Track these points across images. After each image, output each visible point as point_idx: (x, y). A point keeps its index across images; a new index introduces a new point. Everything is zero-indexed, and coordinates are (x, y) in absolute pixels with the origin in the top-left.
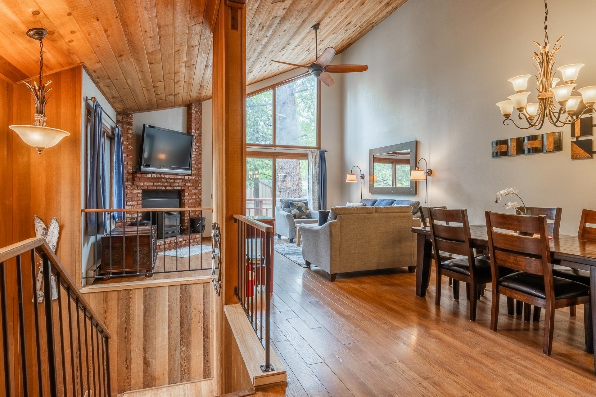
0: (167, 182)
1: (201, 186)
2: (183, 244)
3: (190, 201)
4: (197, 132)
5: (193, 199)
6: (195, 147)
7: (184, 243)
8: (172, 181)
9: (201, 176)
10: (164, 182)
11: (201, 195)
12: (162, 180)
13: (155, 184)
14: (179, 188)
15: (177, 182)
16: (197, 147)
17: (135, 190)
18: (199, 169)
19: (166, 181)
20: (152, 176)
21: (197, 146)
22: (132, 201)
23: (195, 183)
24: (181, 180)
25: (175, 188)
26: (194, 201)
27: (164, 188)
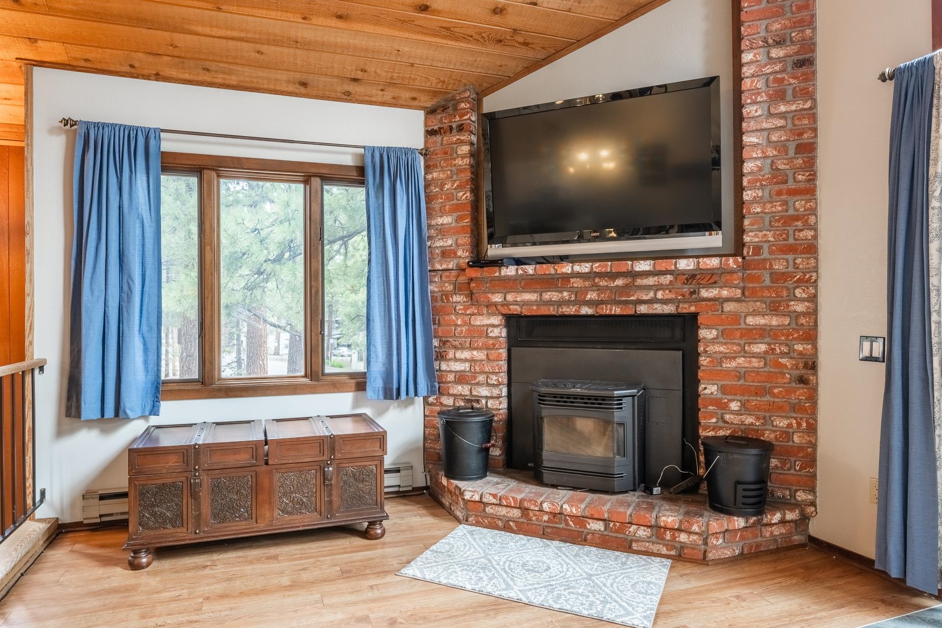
0: (599, 289)
1: (813, 299)
2: (594, 533)
3: (733, 364)
4: (776, 53)
5: (754, 355)
6: (765, 125)
7: (598, 526)
8: (619, 282)
9: (811, 249)
10: (586, 290)
11: (811, 336)
12: (572, 280)
13: (547, 296)
14: (669, 309)
15: (648, 288)
16: (781, 122)
17: (480, 318)
18: (797, 218)
19: (587, 284)
20: (520, 272)
21: (782, 116)
22: (471, 348)
23: (768, 282)
24: (669, 278)
25: (643, 309)
26: (755, 363)
27: (586, 310)
